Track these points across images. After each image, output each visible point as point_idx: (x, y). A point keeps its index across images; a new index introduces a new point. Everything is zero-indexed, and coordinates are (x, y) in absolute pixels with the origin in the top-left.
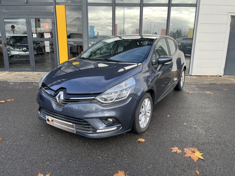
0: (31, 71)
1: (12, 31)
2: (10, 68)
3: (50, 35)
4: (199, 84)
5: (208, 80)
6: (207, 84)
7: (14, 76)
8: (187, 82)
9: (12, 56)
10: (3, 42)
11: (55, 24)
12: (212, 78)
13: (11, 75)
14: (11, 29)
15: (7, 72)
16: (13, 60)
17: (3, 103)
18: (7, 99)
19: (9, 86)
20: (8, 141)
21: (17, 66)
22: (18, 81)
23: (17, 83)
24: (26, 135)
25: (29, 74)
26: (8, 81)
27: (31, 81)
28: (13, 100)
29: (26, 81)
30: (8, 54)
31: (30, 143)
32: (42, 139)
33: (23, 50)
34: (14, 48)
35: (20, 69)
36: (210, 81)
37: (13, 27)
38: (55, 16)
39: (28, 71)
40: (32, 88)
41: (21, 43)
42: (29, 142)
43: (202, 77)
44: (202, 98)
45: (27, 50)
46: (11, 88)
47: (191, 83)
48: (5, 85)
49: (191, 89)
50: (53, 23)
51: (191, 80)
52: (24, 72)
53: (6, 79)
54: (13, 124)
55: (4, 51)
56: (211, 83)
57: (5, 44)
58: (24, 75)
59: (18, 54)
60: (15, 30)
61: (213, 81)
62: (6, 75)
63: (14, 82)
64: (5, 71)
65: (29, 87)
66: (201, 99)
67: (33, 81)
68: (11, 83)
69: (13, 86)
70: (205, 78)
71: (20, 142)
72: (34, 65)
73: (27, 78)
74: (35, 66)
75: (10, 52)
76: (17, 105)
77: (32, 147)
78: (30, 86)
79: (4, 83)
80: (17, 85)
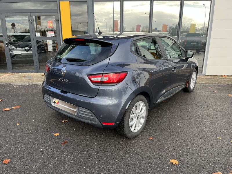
0: (35, 72)
1: (13, 30)
2: (13, 69)
3: (54, 34)
4: (217, 84)
5: (225, 80)
6: (225, 85)
7: (18, 77)
8: (203, 83)
9: (14, 56)
10: (5, 42)
11: (59, 22)
12: (228, 78)
13: (15, 77)
14: (11, 27)
15: (10, 74)
16: (15, 60)
17: (8, 110)
18: (12, 106)
19: (13, 90)
20: (16, 163)
21: (20, 67)
22: (22, 84)
23: (22, 86)
24: (36, 154)
25: (33, 76)
26: (12, 84)
27: (36, 84)
28: (18, 107)
29: (31, 83)
30: (11, 54)
31: (43, 166)
32: (56, 161)
33: (25, 49)
34: (16, 48)
35: (23, 70)
36: (228, 81)
37: (13, 25)
38: (59, 13)
39: (32, 72)
40: (37, 92)
41: (22, 42)
42: (41, 164)
43: (216, 77)
44: (227, 102)
45: (29, 49)
46: (15, 92)
47: (208, 84)
48: (9, 88)
49: (210, 92)
50: (57, 21)
51: (206, 80)
52: (27, 73)
53: (9, 82)
54: (21, 139)
55: (6, 51)
56: (229, 84)
57: (7, 44)
58: (28, 77)
59: (20, 53)
60: (15, 28)
61: (230, 81)
62: (9, 77)
63: (18, 85)
64: (7, 72)
65: (35, 91)
66: (225, 104)
67: (38, 84)
68: (15, 86)
69: (18, 89)
70: (220, 78)
71: (31, 165)
72: (38, 65)
73: (32, 80)
74: (39, 67)
75: (12, 52)
76: (23, 113)
77: (46, 172)
78: (35, 89)
79: (8, 87)
80: (22, 88)
